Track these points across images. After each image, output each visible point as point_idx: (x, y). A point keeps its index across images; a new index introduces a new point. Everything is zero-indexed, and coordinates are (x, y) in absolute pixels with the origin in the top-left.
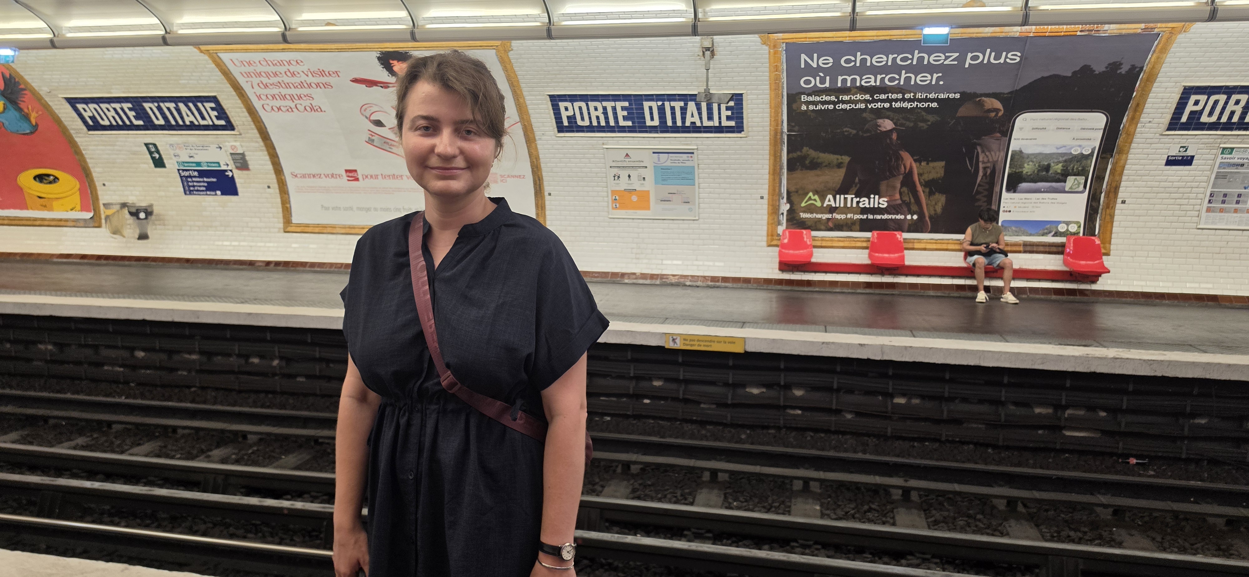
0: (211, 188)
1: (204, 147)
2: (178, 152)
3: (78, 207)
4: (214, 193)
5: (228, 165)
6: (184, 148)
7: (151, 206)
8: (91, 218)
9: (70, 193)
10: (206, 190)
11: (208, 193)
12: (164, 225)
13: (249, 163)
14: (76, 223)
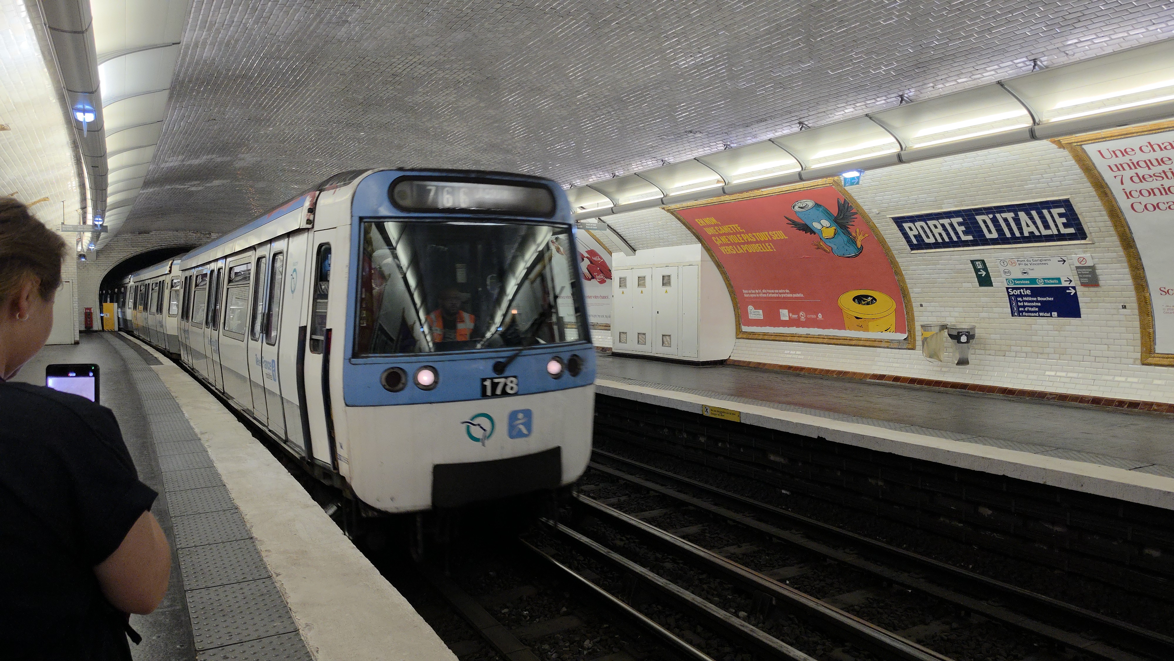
0: (1045, 309)
1: (1043, 262)
2: (1009, 267)
3: (893, 328)
4: (1049, 315)
5: (1071, 281)
6: (1018, 263)
7: (973, 328)
8: (905, 339)
9: (886, 314)
10: (1039, 312)
11: (1041, 314)
12: (985, 349)
13: (1100, 277)
14: (890, 344)
